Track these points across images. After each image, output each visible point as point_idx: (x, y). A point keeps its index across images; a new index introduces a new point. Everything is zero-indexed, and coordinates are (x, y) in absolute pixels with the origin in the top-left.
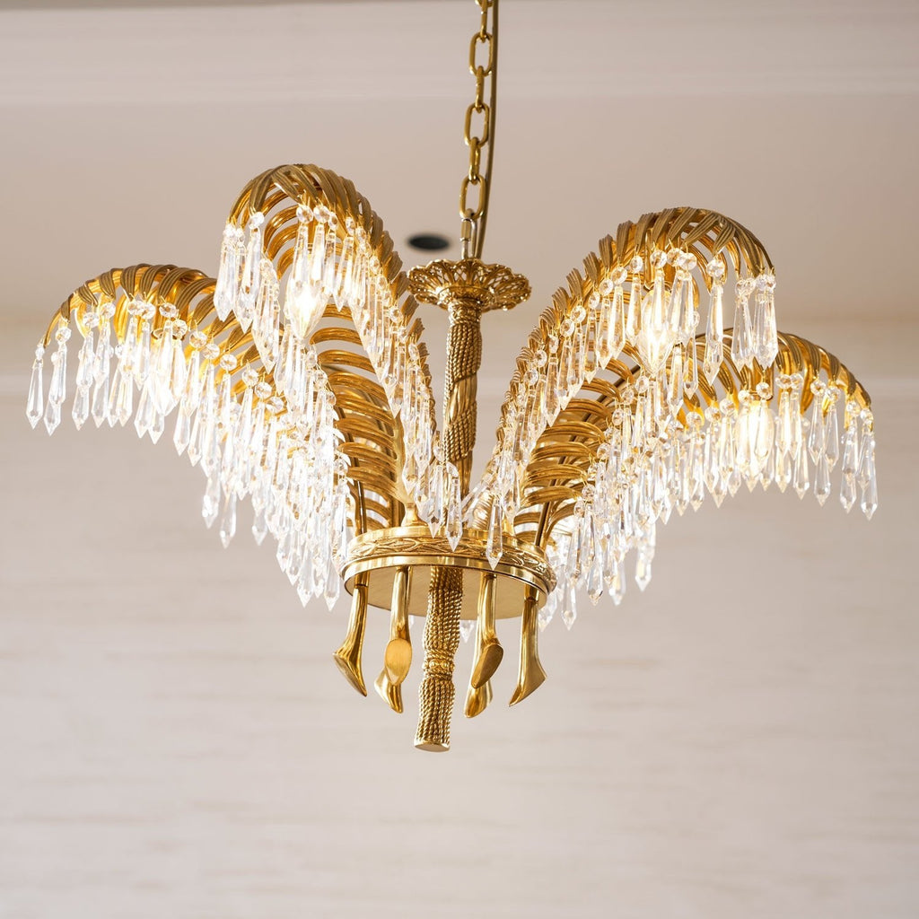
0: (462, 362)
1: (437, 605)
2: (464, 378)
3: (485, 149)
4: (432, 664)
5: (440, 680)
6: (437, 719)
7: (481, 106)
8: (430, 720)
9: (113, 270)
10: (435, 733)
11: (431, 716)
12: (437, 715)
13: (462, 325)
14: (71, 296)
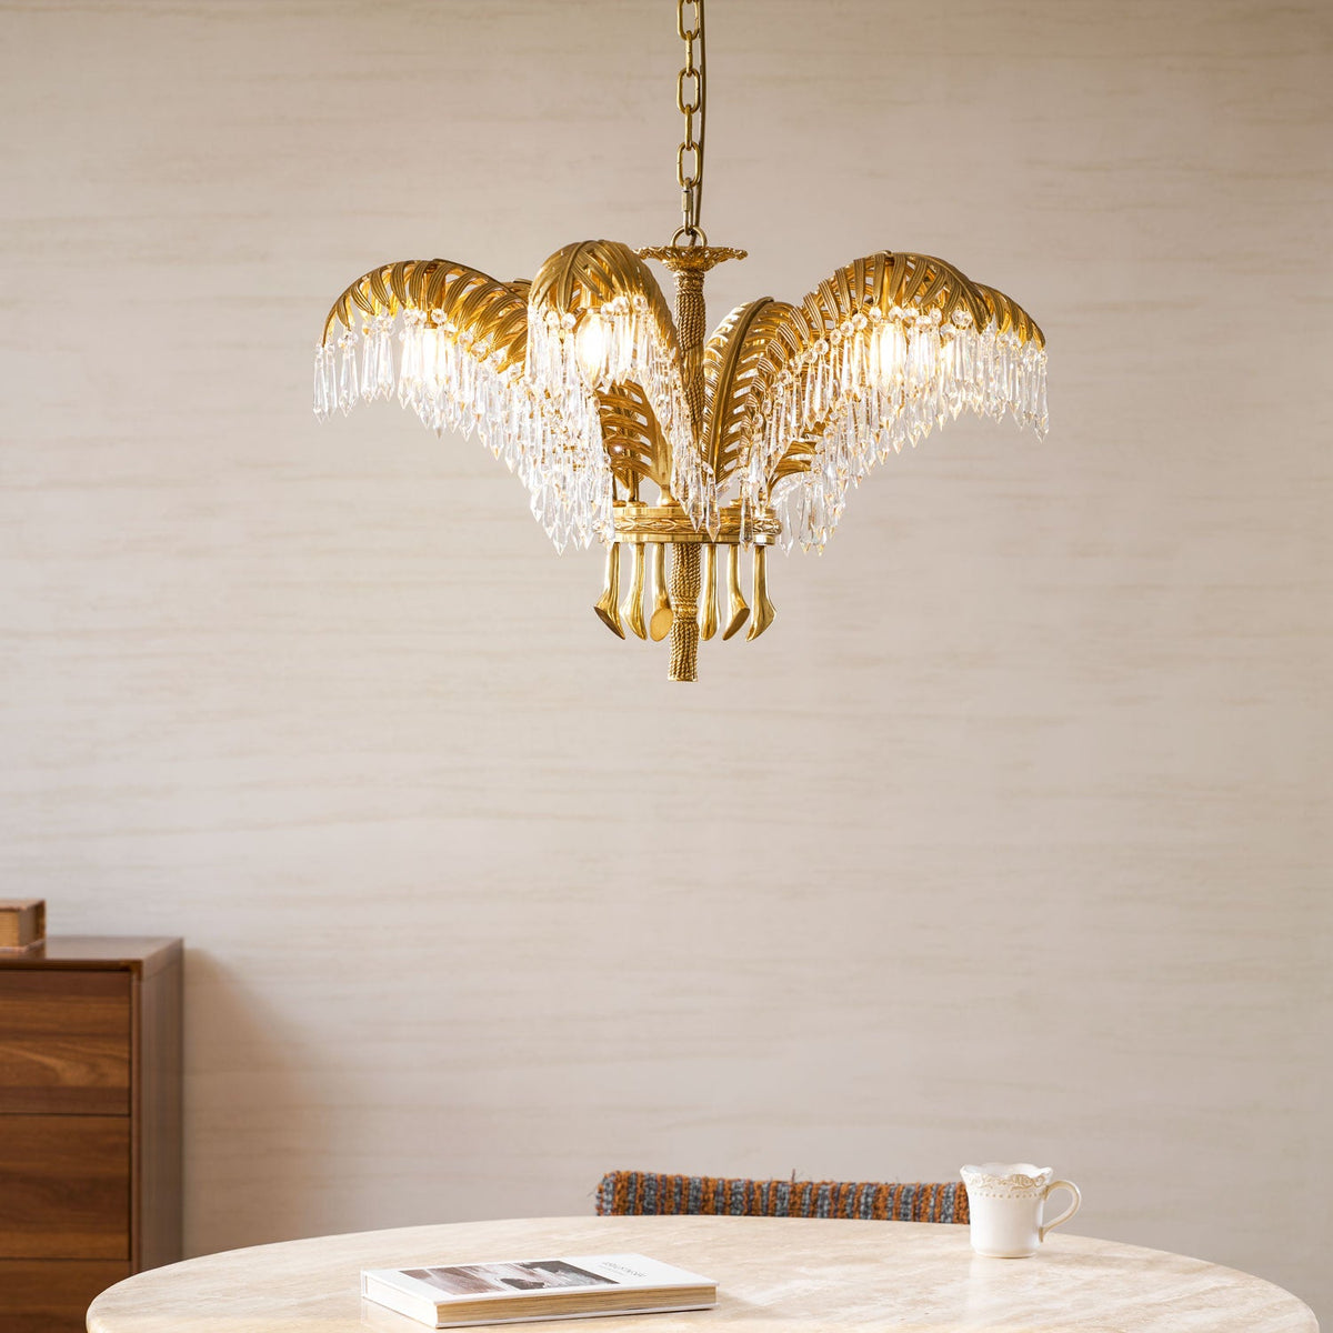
0: (691, 331)
1: (683, 558)
2: (693, 346)
3: (697, 116)
4: (680, 610)
5: (689, 624)
6: (688, 658)
7: (692, 71)
8: (682, 660)
9: (407, 263)
10: (686, 670)
11: (683, 656)
12: (688, 655)
13: (689, 295)
14: (361, 281)
